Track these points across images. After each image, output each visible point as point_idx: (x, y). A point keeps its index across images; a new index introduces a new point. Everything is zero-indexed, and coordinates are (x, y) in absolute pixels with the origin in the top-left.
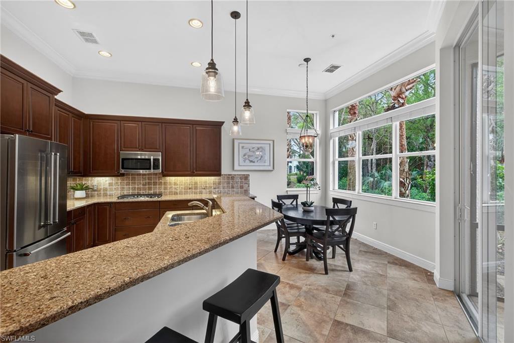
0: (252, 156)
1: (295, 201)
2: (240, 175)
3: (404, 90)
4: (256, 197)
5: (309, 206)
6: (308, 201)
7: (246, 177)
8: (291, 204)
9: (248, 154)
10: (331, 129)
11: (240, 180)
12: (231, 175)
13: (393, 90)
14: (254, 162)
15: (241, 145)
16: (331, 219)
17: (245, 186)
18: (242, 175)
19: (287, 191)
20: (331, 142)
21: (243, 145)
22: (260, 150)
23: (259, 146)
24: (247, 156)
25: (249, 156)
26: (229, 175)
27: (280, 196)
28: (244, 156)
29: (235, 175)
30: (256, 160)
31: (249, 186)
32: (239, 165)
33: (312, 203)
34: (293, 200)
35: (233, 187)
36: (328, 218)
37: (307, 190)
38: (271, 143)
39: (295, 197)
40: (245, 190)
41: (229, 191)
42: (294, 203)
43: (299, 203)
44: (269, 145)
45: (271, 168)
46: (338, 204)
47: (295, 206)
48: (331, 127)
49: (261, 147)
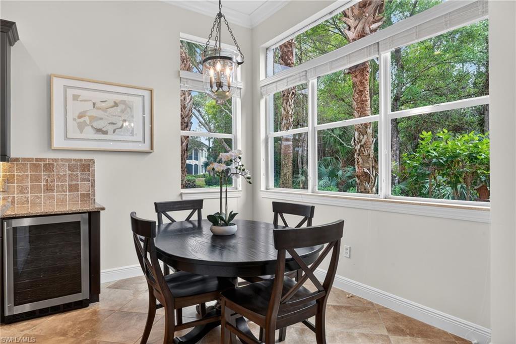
0: (101, 119)
1: (196, 212)
2: (70, 160)
3: (367, 30)
4: (103, 209)
5: (227, 224)
6: (224, 211)
7: (87, 167)
8: (188, 219)
9: (89, 114)
10: (261, 79)
11: (68, 172)
12: (41, 160)
13: (352, 29)
14: (105, 133)
15: (70, 92)
16: (288, 256)
17: (83, 187)
18: (74, 160)
19: (181, 194)
20: (262, 103)
21: (77, 92)
22: (121, 107)
23: (118, 98)
24: (87, 119)
25: (93, 119)
26: (37, 160)
27: (161, 203)
28: (80, 117)
29: (56, 160)
30: (110, 129)
31: (93, 186)
32: (66, 138)
33: (232, 216)
34: (190, 211)
35: (49, 189)
36: (280, 254)
37: (221, 192)
38: (147, 94)
39: (197, 205)
40: (82, 195)
41: (39, 198)
42: (195, 217)
43: (204, 217)
44: (140, 99)
45: (145, 147)
46: (285, 215)
47: (196, 224)
48: (262, 76)
49: (123, 102)
